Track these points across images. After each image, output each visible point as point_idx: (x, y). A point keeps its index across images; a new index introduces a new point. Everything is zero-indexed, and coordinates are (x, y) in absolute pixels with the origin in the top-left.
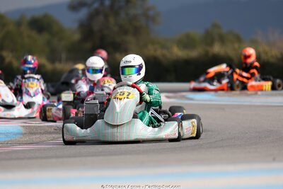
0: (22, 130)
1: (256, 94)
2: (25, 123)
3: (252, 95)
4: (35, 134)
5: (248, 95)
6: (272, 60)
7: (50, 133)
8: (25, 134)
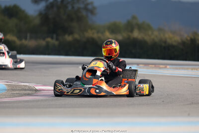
0: (6, 88)
1: (166, 67)
2: (8, 82)
3: (163, 68)
4: (15, 90)
5: (160, 68)
6: (175, 44)
7: (25, 90)
8: (8, 90)
